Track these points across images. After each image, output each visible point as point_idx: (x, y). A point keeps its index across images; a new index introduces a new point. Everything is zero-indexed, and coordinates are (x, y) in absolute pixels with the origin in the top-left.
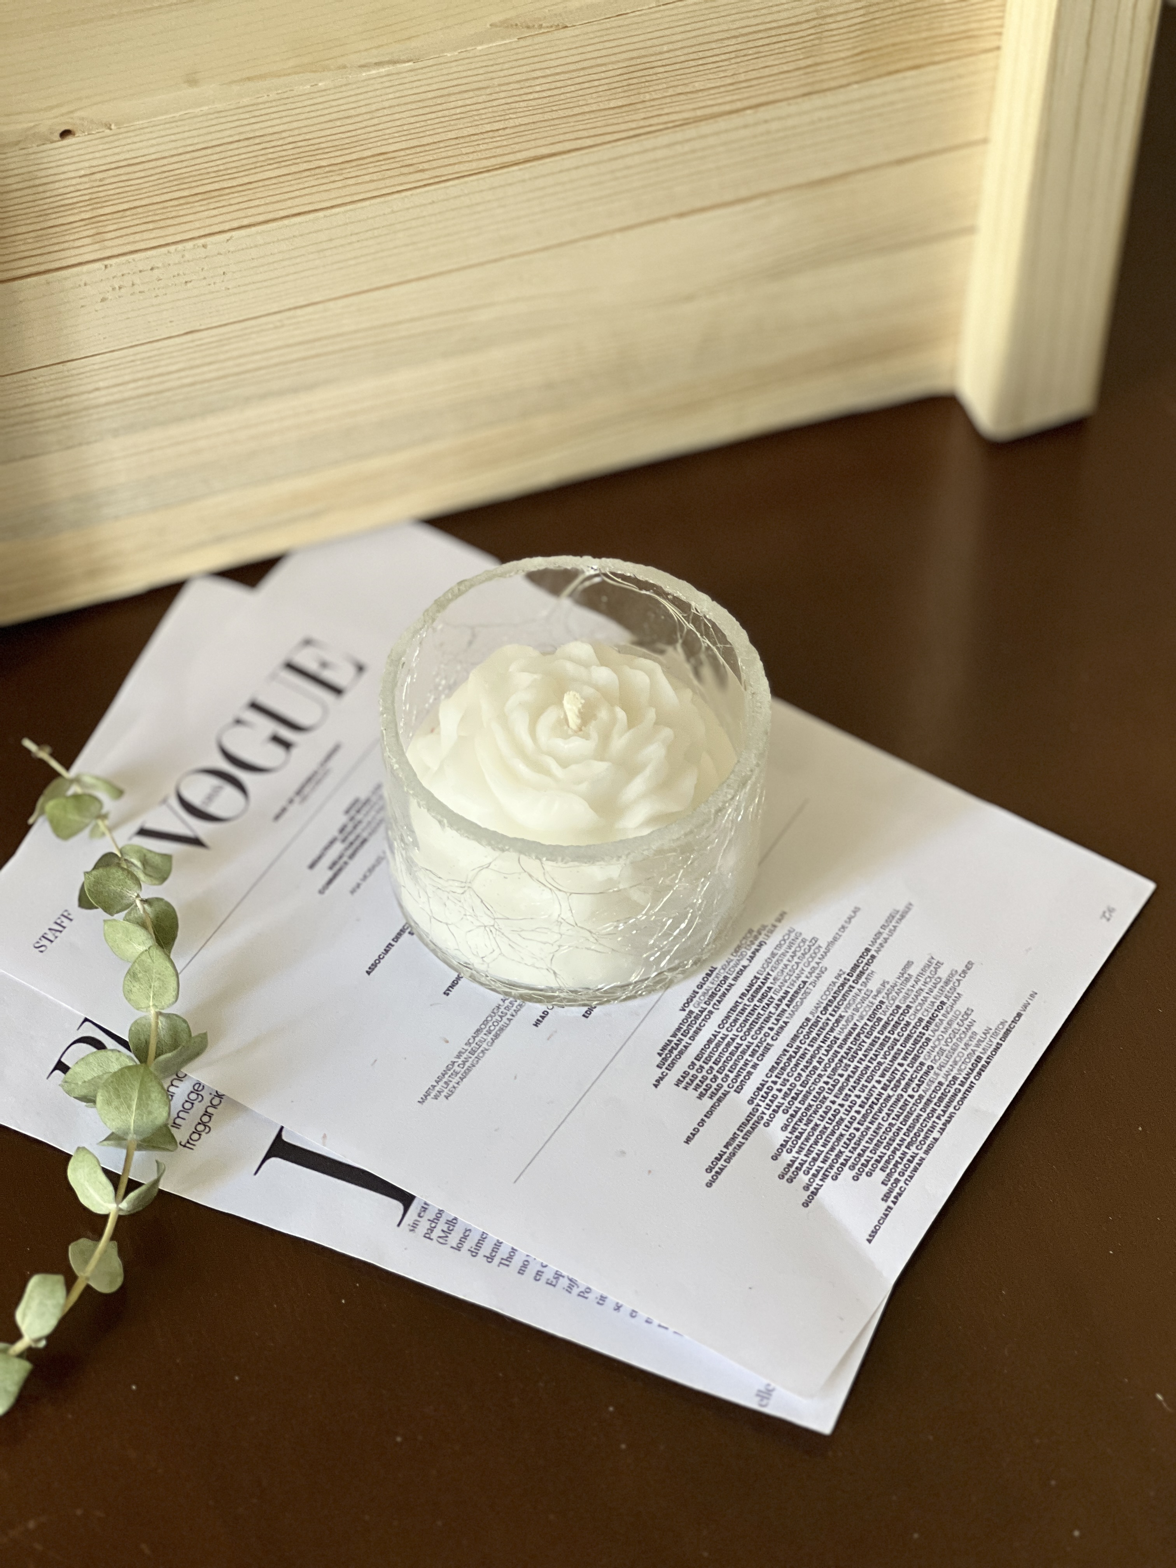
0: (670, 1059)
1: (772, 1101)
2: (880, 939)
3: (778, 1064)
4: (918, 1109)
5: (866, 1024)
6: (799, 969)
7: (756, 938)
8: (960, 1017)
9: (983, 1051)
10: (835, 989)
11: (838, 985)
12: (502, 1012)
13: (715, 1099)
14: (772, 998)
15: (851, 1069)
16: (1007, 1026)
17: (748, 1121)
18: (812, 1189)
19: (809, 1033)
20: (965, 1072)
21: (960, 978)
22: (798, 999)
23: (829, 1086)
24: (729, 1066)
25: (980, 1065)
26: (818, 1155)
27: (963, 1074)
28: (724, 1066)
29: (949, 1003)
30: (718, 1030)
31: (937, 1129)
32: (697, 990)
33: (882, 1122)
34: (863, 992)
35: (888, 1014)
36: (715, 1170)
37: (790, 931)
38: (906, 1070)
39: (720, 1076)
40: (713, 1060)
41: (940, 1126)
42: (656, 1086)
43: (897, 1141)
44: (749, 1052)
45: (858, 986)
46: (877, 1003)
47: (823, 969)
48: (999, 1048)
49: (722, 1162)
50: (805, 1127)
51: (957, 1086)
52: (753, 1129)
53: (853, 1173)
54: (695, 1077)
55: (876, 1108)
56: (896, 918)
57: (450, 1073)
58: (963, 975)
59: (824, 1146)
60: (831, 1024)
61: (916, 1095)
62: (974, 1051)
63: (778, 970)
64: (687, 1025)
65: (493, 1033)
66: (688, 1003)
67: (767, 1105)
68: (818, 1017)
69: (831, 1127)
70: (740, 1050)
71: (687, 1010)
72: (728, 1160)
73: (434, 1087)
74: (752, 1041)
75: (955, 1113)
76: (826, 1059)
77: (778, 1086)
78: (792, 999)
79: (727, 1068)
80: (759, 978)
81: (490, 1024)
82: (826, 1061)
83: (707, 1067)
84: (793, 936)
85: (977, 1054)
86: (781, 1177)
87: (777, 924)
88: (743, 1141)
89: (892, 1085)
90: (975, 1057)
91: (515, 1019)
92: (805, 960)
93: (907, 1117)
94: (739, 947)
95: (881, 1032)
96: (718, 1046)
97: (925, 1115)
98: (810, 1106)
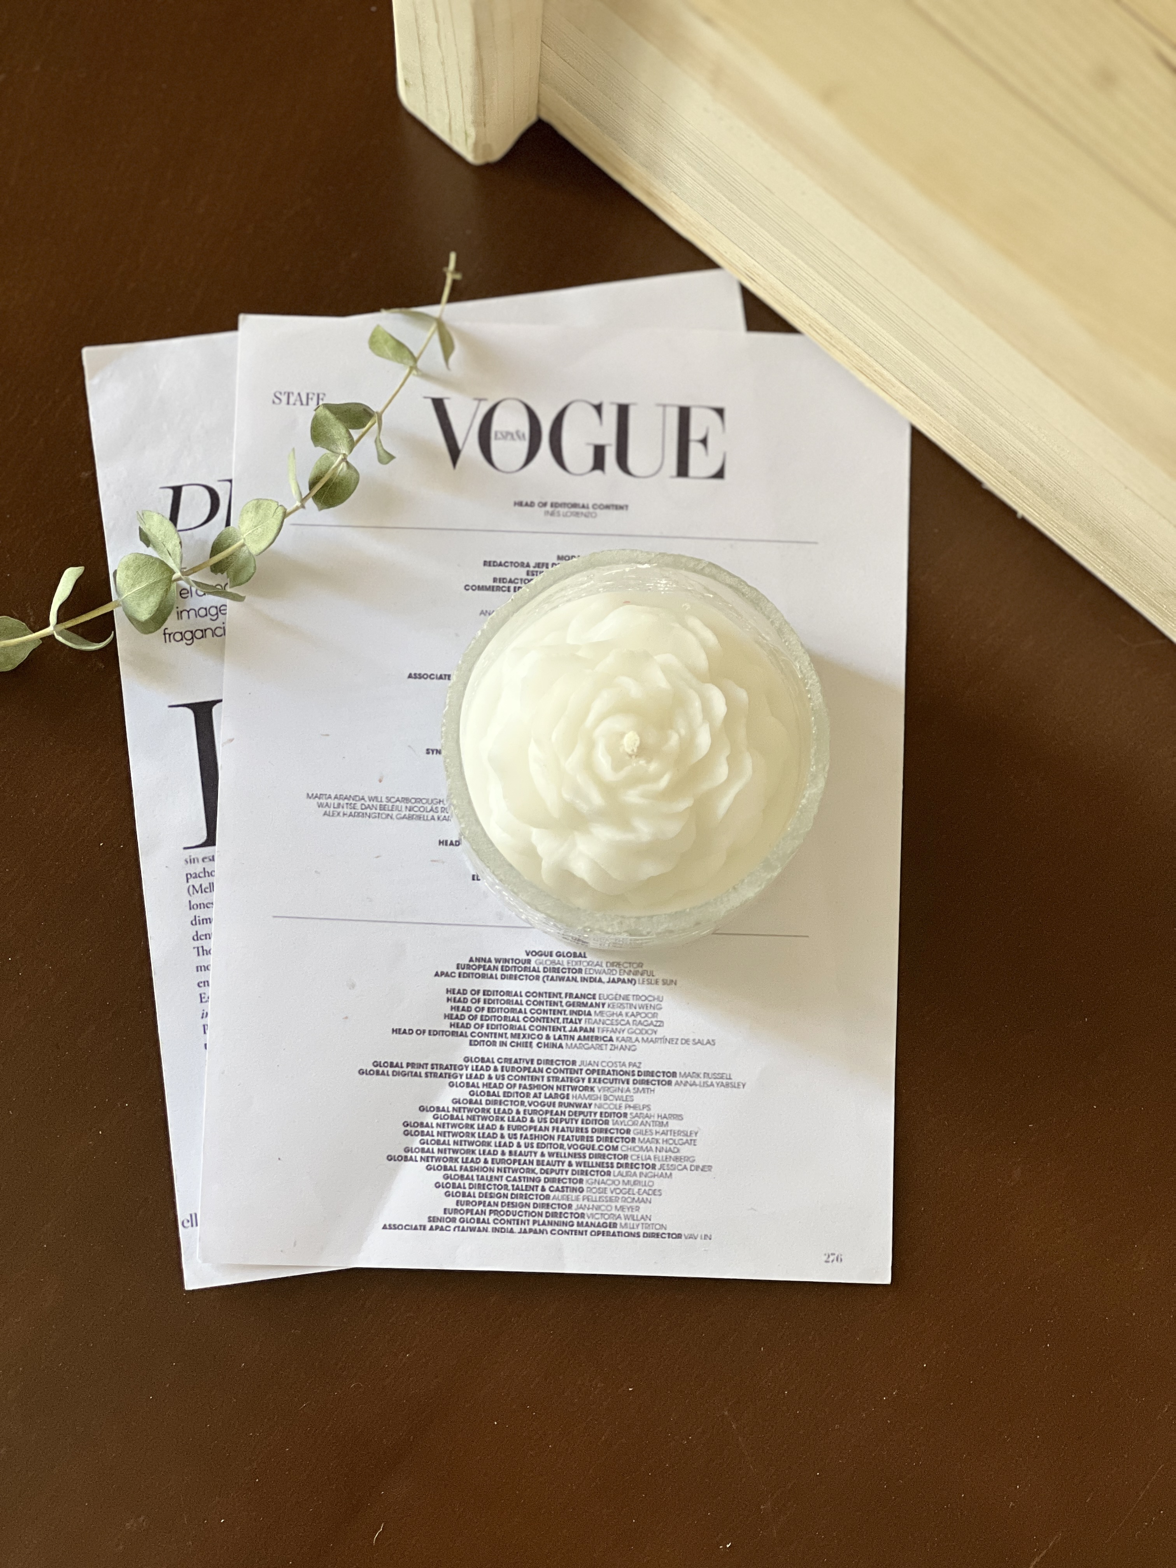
0: (471, 971)
1: (476, 1077)
2: (691, 1079)
3: (516, 1062)
4: (535, 1201)
5: (595, 1114)
6: (623, 1027)
7: (636, 973)
8: (647, 1188)
9: (623, 1225)
10: (618, 1069)
11: (624, 1069)
12: (436, 808)
13: (453, 1029)
14: (580, 1020)
15: (543, 1125)
16: (661, 1232)
17: (447, 1068)
18: (409, 1154)
19: (562, 1071)
20: (593, 1221)
21: (688, 1167)
22: (590, 1043)
23: (516, 1117)
24: (493, 1022)
25: (608, 1229)
26: (444, 1143)
27: (590, 1221)
28: (490, 1019)
29: (656, 1171)
30: (523, 994)
31: (523, 1227)
32: (554, 954)
33: (504, 1179)
34: (628, 1094)
35: (616, 1126)
36: (378, 1069)
37: (658, 999)
38: (567, 1171)
39: (478, 1021)
40: (492, 1006)
41: (527, 1227)
42: (437, 974)
43: (492, 1200)
44: (514, 1032)
45: (631, 1086)
46: (623, 1111)
47: (633, 1048)
48: (634, 1236)
49: (390, 1070)
50: (465, 1117)
51: (575, 1221)
52: (441, 1076)
53: (442, 1181)
54: (465, 1001)
55: (516, 1166)
56: (724, 1081)
57: (351, 801)
58: (693, 1168)
59: (455, 1143)
60: (580, 1084)
61: (547, 1192)
62: (619, 1217)
63: (612, 1010)
64: (514, 964)
65: (412, 813)
66: (537, 954)
67: (471, 1075)
68: (581, 1070)
69: (477, 1139)
70: (513, 1023)
71: (530, 957)
72: (395, 1074)
73: (330, 797)
74: (527, 1027)
75: (547, 1233)
76: (542, 1099)
77: (493, 1074)
78: (589, 1038)
79: (489, 1022)
80: (594, 998)
81: (419, 805)
82: (540, 1100)
83: (481, 1005)
84: (656, 1002)
85: (618, 1221)
86: (406, 1124)
87: (660, 982)
88: (423, 1075)
89: (545, 1168)
90: (613, 1221)
91: (437, 822)
92: (634, 1027)
93: (521, 1196)
94: (619, 964)
95: (594, 1130)
96: (508, 1002)
97: (531, 1209)
98: (488, 1111)
